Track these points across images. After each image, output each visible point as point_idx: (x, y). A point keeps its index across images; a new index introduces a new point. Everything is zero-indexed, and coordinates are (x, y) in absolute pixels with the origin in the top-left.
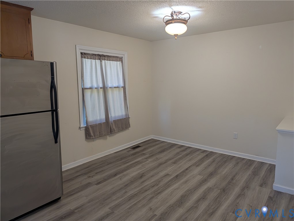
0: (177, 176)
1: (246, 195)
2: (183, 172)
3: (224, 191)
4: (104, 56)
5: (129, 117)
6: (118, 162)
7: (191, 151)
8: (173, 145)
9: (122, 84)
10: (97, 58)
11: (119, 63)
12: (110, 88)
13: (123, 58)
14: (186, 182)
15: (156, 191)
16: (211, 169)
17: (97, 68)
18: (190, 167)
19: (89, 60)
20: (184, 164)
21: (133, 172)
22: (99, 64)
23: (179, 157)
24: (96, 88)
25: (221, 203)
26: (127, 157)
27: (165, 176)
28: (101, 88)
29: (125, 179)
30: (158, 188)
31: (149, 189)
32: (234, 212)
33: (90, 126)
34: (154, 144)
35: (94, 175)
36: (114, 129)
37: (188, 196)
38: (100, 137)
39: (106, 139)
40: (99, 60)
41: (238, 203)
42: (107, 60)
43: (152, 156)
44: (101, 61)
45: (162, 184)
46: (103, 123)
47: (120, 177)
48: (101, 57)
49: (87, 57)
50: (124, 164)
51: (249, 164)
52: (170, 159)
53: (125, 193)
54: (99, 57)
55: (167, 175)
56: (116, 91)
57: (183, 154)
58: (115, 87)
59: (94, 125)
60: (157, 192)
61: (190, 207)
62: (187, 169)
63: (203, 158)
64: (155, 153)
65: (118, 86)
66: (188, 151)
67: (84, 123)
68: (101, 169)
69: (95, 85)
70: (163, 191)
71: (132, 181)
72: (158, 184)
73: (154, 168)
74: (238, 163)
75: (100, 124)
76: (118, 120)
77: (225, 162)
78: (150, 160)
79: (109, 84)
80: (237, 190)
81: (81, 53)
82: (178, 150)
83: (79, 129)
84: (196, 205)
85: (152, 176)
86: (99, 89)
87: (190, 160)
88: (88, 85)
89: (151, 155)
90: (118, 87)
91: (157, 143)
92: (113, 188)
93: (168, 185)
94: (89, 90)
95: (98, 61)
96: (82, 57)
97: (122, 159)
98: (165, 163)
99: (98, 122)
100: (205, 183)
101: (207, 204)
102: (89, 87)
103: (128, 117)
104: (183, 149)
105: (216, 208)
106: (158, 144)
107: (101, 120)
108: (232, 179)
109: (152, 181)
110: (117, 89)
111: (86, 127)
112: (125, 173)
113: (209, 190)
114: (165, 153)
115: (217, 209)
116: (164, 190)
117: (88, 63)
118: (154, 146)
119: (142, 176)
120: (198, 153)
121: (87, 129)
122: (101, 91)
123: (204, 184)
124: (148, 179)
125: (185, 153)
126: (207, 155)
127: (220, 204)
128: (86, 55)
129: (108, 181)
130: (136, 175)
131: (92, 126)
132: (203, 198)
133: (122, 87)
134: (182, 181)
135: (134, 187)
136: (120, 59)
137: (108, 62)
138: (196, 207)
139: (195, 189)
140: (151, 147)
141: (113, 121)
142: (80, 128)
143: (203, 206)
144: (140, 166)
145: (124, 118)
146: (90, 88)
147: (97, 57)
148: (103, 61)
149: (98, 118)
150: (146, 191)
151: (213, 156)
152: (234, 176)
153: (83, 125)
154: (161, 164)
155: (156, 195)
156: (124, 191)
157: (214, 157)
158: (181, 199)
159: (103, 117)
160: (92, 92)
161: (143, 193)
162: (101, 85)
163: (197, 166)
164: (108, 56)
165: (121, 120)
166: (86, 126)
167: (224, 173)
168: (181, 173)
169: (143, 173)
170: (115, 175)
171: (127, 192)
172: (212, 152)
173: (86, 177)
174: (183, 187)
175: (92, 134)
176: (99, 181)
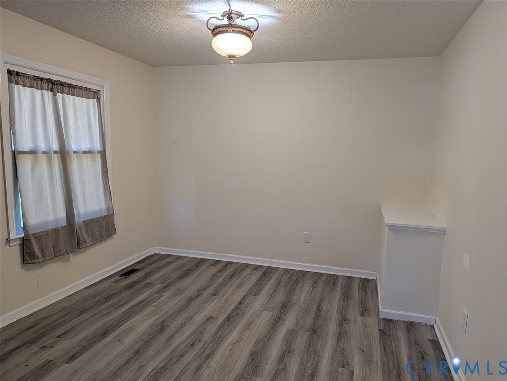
0: (228, 318)
1: (348, 333)
2: (236, 308)
3: (315, 332)
4: (62, 84)
5: (114, 214)
6: (102, 307)
7: (236, 269)
8: (200, 262)
9: (98, 147)
10: (46, 88)
11: (92, 102)
12: (75, 152)
13: (101, 94)
14: (248, 326)
15: (202, 353)
16: (280, 297)
17: (46, 109)
18: (244, 298)
19: (28, 90)
20: (233, 295)
21: (142, 323)
22: (50, 100)
23: (219, 282)
24: (44, 153)
25: (319, 354)
26: (117, 293)
27: (207, 321)
28: (55, 152)
29: (130, 339)
30: (203, 346)
31: (187, 352)
32: (343, 365)
33: (33, 235)
34: (163, 262)
35: (54, 343)
36: (85, 239)
37: (261, 352)
38: (55, 257)
39: (68, 261)
40: (51, 91)
41: (343, 349)
42: (67, 94)
43: (168, 286)
44: (55, 95)
45: (207, 336)
46: (62, 227)
47: (116, 337)
48: (54, 86)
49: (23, 82)
50: (116, 308)
51: (332, 282)
52: (205, 289)
53: (140, 368)
54: (51, 85)
55: (210, 319)
56: (87, 160)
57: (224, 277)
58: (85, 152)
59: (41, 232)
60: (203, 356)
61: (273, 372)
62: (240, 303)
63: (260, 279)
64: (172, 280)
65: (91, 150)
66: (231, 270)
67: (17, 230)
68: (67, 327)
69: (42, 146)
70: (214, 351)
71: (146, 342)
72: (200, 340)
73: (181, 310)
74: (316, 283)
75: (56, 231)
76: (92, 221)
77: (297, 282)
78: (167, 294)
79: (74, 144)
80: (332, 328)
81: (10, 73)
82: (213, 270)
83: (6, 244)
84: (282, 365)
85: (183, 325)
86: (52, 153)
87: (240, 286)
88: (25, 144)
89: (166, 283)
90: (90, 152)
91: (168, 260)
92: (110, 363)
93: (218, 338)
94: (30, 157)
95: (48, 95)
96: (10, 81)
97: (107, 299)
98: (197, 296)
99: (51, 227)
100: (280, 323)
101: (299, 360)
102: (27, 149)
103: (111, 213)
104: (219, 266)
105: (314, 364)
106: (171, 263)
107: (56, 221)
108: (319, 310)
109: (187, 334)
110: (89, 155)
111: (24, 237)
112: (124, 327)
113: (292, 334)
114: (190, 279)
115: (317, 365)
116: (216, 348)
117: (25, 95)
118: (164, 267)
119: (162, 328)
120: (248, 271)
121: (25, 243)
122: (56, 159)
123: (278, 325)
124: (177, 331)
125: (226, 274)
126: (264, 274)
127: (318, 356)
128: (19, 78)
129: (93, 349)
130: (150, 327)
131: (38, 236)
132: (288, 350)
133: (99, 152)
134: (241, 326)
135: (155, 352)
136: (95, 95)
137: (70, 99)
138: (283, 369)
139: (268, 337)
140: (159, 269)
141: (83, 221)
142: (8, 241)
143: (294, 365)
144: (151, 308)
145: (105, 216)
146: (31, 152)
147: (45, 86)
148: (59, 96)
149: (51, 218)
150: (182, 356)
151: (274, 274)
152: (319, 305)
153: (16, 234)
154: (190, 300)
155: (205, 362)
156: (136, 365)
157: (276, 275)
158: (253, 360)
159: (61, 214)
160: (35, 161)
161: (177, 361)
162: (55, 147)
163: (255, 295)
164: (70, 86)
165: (97, 219)
166: (23, 235)
167: (302, 301)
168: (233, 311)
169: (164, 322)
170: (105, 334)
171: (142, 366)
172: (269, 268)
173: (35, 348)
174: (248, 338)
175: (38, 253)
176: (71, 354)
